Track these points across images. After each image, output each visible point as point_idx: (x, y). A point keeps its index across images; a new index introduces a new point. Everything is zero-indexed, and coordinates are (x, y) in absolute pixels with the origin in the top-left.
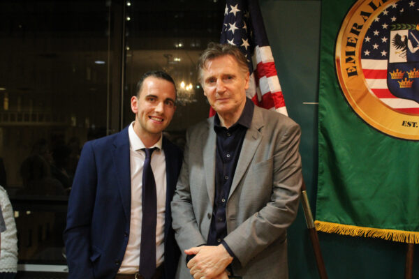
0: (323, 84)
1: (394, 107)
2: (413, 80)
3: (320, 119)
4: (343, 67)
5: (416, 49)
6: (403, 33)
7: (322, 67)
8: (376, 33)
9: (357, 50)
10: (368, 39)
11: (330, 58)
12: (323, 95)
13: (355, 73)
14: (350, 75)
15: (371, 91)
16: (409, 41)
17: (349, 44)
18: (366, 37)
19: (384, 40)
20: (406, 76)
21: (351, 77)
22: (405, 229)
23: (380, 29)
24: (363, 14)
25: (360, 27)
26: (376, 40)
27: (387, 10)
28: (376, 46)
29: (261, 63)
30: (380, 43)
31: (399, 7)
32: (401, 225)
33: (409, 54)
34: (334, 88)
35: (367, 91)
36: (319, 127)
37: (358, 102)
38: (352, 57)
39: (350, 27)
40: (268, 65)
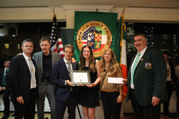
4: (78, 41)
5: (93, 38)
6: (91, 34)
8: (85, 34)
9: (81, 38)
10: (83, 35)
11: (75, 39)
13: (80, 43)
14: (79, 43)
16: (92, 36)
17: (79, 36)
19: (87, 35)
20: (91, 43)
24: (82, 30)
25: (82, 33)
26: (85, 35)
28: (85, 37)
30: (86, 36)
31: (90, 29)
34: (76, 46)
39: (80, 33)
40: (61, 42)
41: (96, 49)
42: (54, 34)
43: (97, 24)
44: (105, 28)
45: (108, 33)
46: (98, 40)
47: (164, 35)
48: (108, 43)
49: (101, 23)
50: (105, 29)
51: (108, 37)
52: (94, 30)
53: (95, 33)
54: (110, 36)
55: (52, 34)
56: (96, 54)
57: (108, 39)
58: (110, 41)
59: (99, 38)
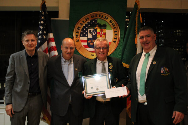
1: (89, 50)
4: (75, 39)
5: (95, 34)
6: (92, 30)
8: (84, 29)
9: (79, 34)
10: (82, 31)
13: (78, 41)
14: (77, 41)
16: (93, 32)
17: (77, 33)
20: (92, 42)
23: (85, 28)
24: (81, 24)
25: (80, 28)
26: (84, 31)
28: (84, 33)
29: (50, 38)
30: (85, 32)
31: (90, 22)
33: (93, 36)
35: (82, 46)
37: (79, 49)
38: (78, 36)
39: (77, 28)
40: (52, 38)
42: (43, 27)
43: (100, 15)
44: (111, 21)
45: (115, 26)
46: (101, 36)
47: (177, 30)
48: (115, 40)
49: (105, 15)
50: (111, 23)
51: (115, 32)
52: (96, 23)
53: (97, 28)
54: (117, 30)
57: (115, 34)
58: (117, 37)
59: (102, 34)
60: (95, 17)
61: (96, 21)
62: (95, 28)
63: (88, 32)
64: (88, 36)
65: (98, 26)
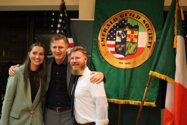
0: (93, 49)
1: (116, 57)
2: (123, 48)
3: (92, 61)
4: (101, 43)
5: (124, 37)
6: (120, 32)
7: (93, 43)
8: (112, 32)
9: (105, 37)
10: (109, 34)
11: (96, 40)
12: (93, 52)
13: (104, 45)
14: (103, 46)
15: (109, 52)
16: (122, 35)
17: (103, 35)
18: (108, 33)
19: (115, 34)
20: (121, 46)
21: (103, 47)
22: (118, 99)
24: (108, 25)
25: (107, 30)
26: (112, 34)
27: (116, 24)
28: (112, 36)
30: (113, 35)
31: (119, 23)
32: (117, 98)
33: (122, 39)
34: (97, 50)
35: (108, 52)
36: (92, 64)
37: (105, 55)
38: (104, 40)
39: (103, 29)
40: (72, 44)
41: (129, 54)
42: (60, 31)
43: (131, 14)
44: (144, 21)
45: (150, 27)
46: (132, 40)
48: (149, 45)
49: (137, 13)
50: (144, 23)
51: (149, 34)
52: (126, 24)
54: (152, 32)
55: (58, 31)
56: (128, 63)
57: (150, 37)
58: (152, 41)
59: (133, 37)
60: (125, 17)
61: (126, 21)
62: (125, 30)
63: (116, 34)
64: (116, 39)
65: (128, 27)
